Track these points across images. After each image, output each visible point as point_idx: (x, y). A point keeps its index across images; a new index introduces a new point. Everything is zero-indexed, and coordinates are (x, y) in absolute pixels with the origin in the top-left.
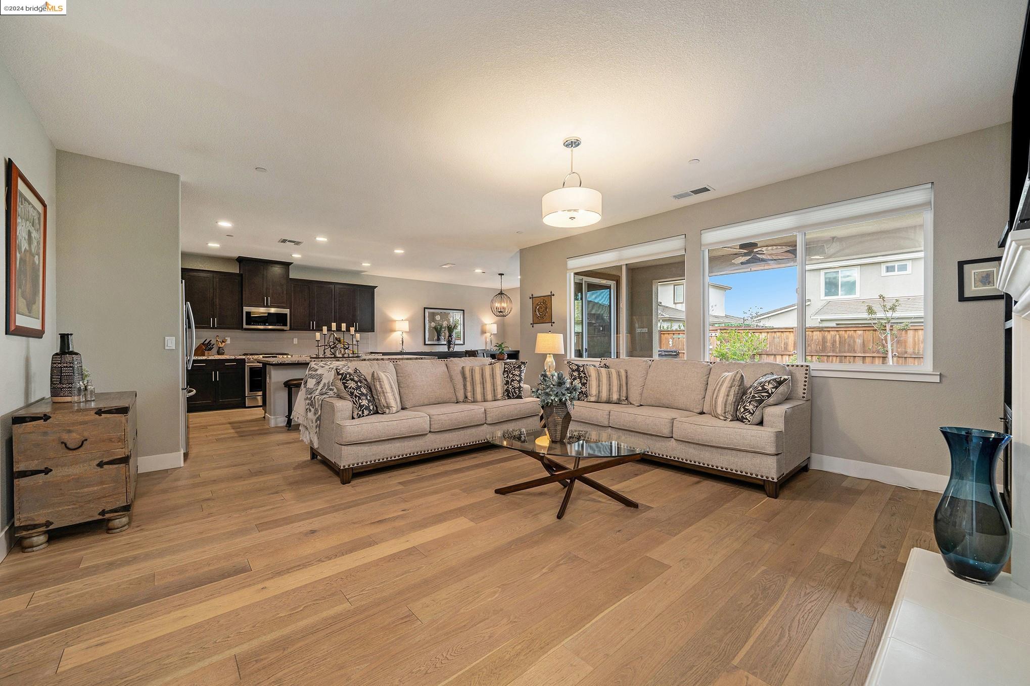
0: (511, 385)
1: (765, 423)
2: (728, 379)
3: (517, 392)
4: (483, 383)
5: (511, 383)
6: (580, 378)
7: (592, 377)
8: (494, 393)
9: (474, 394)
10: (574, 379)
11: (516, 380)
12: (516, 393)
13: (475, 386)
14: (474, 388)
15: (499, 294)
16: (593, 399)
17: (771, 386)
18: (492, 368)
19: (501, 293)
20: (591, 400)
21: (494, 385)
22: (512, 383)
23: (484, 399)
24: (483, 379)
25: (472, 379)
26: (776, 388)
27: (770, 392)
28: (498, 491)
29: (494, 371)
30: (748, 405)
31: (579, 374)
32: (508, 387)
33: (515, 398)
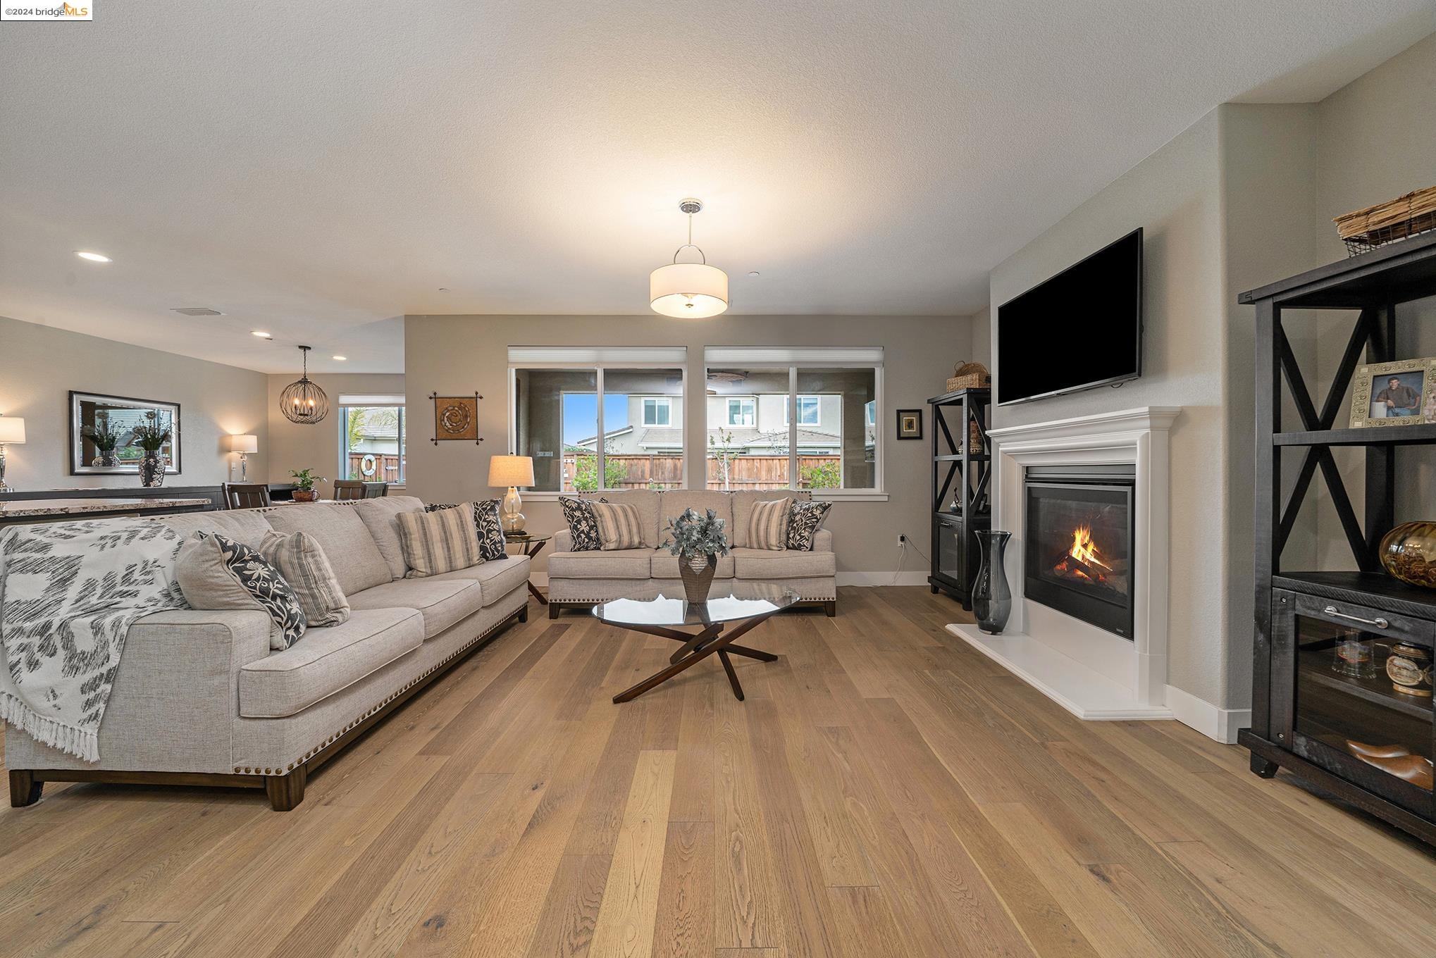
0: (488, 538)
1: (815, 548)
2: (778, 508)
3: (500, 548)
4: (446, 540)
5: (488, 535)
6: (586, 519)
7: (606, 517)
8: (468, 555)
9: (430, 561)
10: (579, 522)
11: (495, 530)
12: (498, 551)
13: (431, 547)
14: (428, 551)
15: (300, 382)
16: (612, 546)
17: (819, 512)
18: (458, 513)
19: (304, 381)
20: (611, 548)
21: (466, 541)
22: (490, 536)
23: (451, 566)
24: (445, 533)
25: (425, 534)
26: (822, 513)
27: (818, 517)
28: (617, 700)
29: (463, 517)
30: (803, 531)
31: (583, 514)
32: (483, 542)
33: (498, 558)
